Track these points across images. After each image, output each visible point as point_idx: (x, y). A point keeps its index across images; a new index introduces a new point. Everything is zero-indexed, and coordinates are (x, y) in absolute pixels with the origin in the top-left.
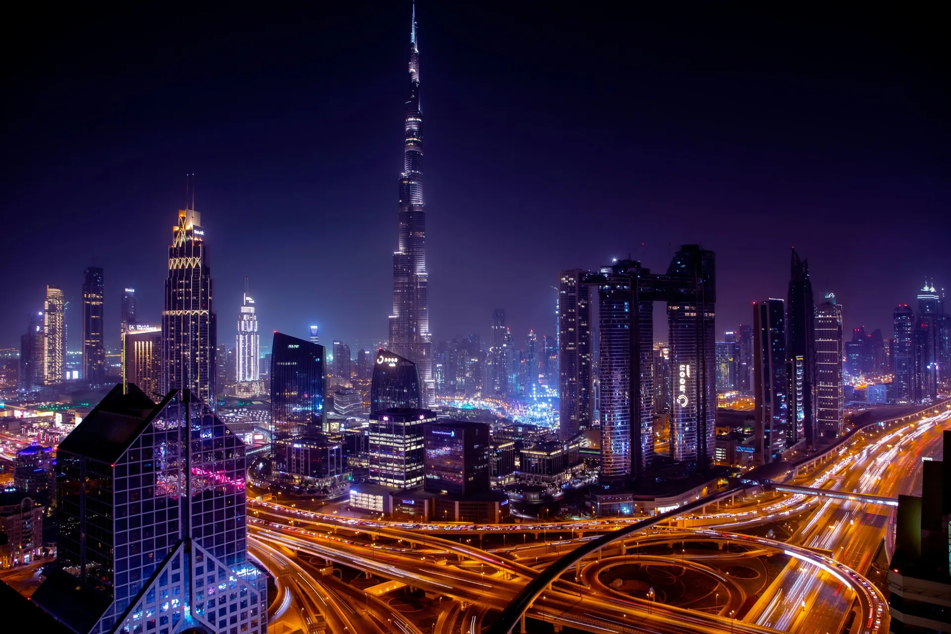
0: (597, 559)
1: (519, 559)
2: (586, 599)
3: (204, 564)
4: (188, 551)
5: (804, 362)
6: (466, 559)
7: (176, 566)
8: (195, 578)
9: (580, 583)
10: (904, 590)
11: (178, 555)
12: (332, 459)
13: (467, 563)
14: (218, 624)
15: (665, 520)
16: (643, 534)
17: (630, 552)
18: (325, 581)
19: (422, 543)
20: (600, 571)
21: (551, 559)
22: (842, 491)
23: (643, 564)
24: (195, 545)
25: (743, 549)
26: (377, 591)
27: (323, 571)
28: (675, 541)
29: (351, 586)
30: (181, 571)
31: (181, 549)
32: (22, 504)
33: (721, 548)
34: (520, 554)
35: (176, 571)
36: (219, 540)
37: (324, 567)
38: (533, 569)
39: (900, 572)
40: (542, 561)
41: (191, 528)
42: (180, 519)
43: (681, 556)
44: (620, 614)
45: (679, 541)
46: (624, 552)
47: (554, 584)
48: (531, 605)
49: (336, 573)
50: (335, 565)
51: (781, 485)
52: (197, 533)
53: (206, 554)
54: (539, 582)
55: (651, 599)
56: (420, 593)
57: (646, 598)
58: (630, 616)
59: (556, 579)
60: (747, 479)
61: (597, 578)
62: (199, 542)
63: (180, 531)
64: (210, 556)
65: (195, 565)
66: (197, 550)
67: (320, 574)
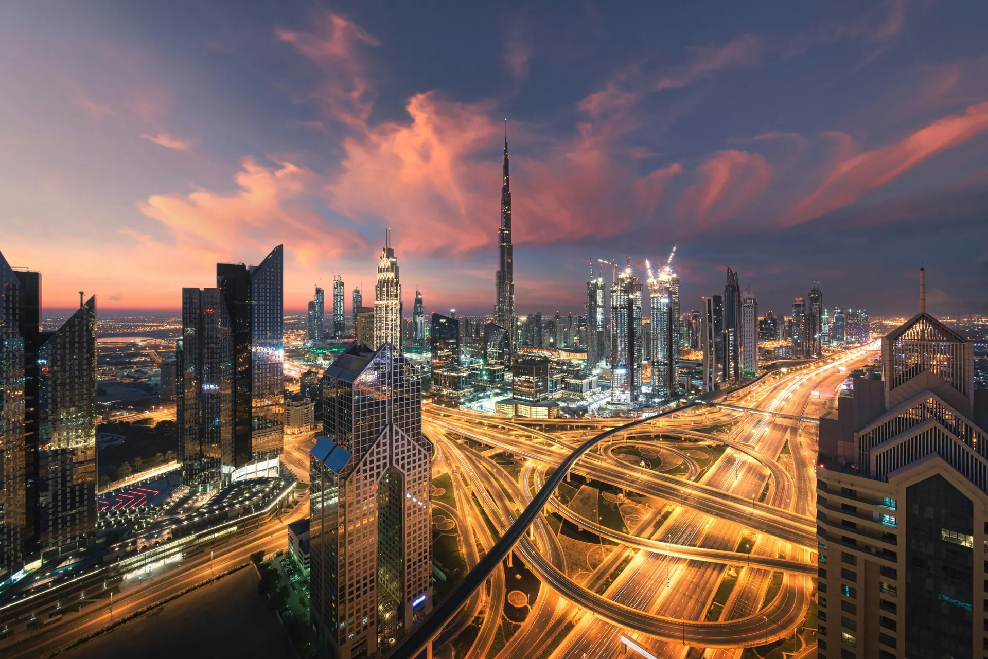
0: (609, 441)
1: (565, 439)
2: (604, 464)
3: (399, 437)
4: (391, 429)
5: (734, 331)
6: (536, 438)
7: (385, 437)
8: (394, 444)
9: (601, 455)
10: (828, 479)
11: (386, 433)
12: (463, 381)
13: (536, 440)
14: (406, 469)
15: (649, 421)
16: (637, 428)
17: (629, 438)
18: (460, 447)
19: (512, 428)
20: (612, 448)
21: (584, 440)
22: (759, 409)
23: (637, 446)
24: (394, 427)
25: (697, 441)
26: (487, 454)
27: (459, 441)
28: (656, 434)
29: (473, 450)
30: (387, 440)
31: (387, 429)
32: (304, 401)
33: (683, 439)
34: (566, 437)
35: (385, 441)
36: (407, 424)
37: (459, 439)
38: (573, 445)
39: (825, 467)
40: (578, 441)
41: (393, 418)
42: (387, 412)
43: (659, 442)
44: (625, 474)
45: (658, 434)
46: (626, 438)
47: (586, 454)
48: (573, 466)
49: (466, 443)
50: (466, 438)
51: (720, 404)
52: (396, 420)
53: (400, 432)
54: (577, 453)
55: (643, 467)
56: (511, 455)
57: (640, 466)
58: (630, 476)
59: (587, 451)
60: (699, 400)
61: (610, 452)
62: (397, 425)
63: (387, 419)
64: (403, 433)
65: (394, 438)
66: (396, 430)
67: (457, 443)
